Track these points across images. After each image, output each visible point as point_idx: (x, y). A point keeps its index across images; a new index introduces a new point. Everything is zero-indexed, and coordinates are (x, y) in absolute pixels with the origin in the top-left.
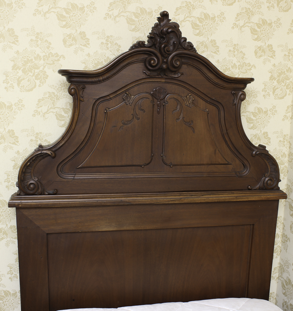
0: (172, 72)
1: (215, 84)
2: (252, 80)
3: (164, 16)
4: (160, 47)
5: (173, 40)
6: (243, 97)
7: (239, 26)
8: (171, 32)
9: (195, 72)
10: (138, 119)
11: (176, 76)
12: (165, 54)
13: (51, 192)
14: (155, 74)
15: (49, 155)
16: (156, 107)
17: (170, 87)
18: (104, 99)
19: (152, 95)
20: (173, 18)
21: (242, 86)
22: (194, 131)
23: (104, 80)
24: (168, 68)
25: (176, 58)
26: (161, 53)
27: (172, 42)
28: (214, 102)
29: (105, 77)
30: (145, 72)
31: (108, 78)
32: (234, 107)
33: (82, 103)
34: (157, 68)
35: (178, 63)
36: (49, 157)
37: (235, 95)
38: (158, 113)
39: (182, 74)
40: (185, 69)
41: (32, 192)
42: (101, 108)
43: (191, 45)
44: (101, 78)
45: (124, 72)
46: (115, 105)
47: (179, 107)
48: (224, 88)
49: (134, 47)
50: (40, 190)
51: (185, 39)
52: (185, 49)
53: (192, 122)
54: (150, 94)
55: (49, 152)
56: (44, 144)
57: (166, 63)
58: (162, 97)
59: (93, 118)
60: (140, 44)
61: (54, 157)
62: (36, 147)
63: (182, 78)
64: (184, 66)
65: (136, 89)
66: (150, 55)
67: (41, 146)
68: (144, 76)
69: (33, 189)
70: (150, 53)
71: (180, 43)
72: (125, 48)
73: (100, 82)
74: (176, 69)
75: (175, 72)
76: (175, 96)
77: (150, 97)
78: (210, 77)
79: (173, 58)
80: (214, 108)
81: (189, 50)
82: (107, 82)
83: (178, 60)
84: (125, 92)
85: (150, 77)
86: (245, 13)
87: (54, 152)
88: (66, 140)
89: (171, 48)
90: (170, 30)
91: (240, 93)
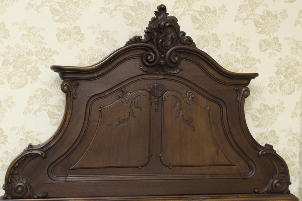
0: (170, 67)
1: (217, 80)
2: (256, 75)
3: (162, 9)
4: (158, 42)
5: (171, 35)
6: (247, 94)
7: (241, 19)
8: (169, 26)
9: (195, 67)
10: (135, 117)
11: (175, 72)
12: (163, 49)
13: (40, 195)
14: (152, 70)
15: (39, 155)
16: (153, 104)
17: (168, 84)
18: (99, 96)
19: (150, 92)
20: (170, 11)
21: (245, 82)
22: (194, 130)
23: (98, 77)
24: (166, 64)
25: (174, 54)
26: (158, 49)
27: (170, 36)
28: (215, 99)
29: (100, 73)
30: (142, 68)
31: (103, 75)
32: (237, 104)
33: (75, 101)
34: (154, 63)
35: (177, 59)
36: (39, 158)
37: (238, 91)
38: (156, 110)
39: (181, 70)
40: (184, 64)
41: (19, 195)
42: (96, 105)
43: (190, 40)
44: (95, 75)
45: (120, 68)
46: (110, 103)
47: (178, 104)
48: (226, 84)
49: (130, 42)
50: (28, 193)
51: (184, 34)
52: (184, 44)
53: (192, 120)
54: (147, 91)
55: (39, 152)
56: (35, 143)
57: (164, 58)
58: (160, 94)
59: (87, 116)
60: (137, 39)
61: (45, 158)
62: (25, 146)
63: (181, 74)
64: (183, 62)
65: (132, 85)
66: (147, 50)
67: (30, 146)
68: (141, 72)
69: (21, 192)
70: (147, 49)
71: (178, 38)
72: (121, 43)
73: (94, 78)
74: (175, 65)
75: (173, 68)
76: (174, 93)
77: (147, 94)
78: (211, 73)
79: (171, 53)
80: (216, 105)
81: (188, 45)
82: (102, 79)
83: (176, 55)
84: (121, 88)
85: (147, 73)
86: (248, 5)
87: (45, 152)
88: (57, 139)
89: (169, 43)
90: (168, 24)
91: (244, 89)
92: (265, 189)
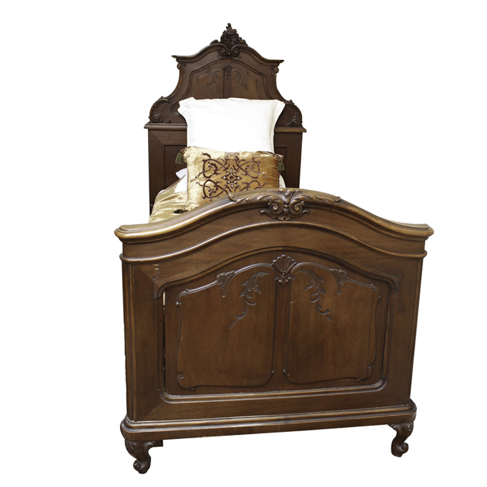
0: (234, 56)
1: (261, 63)
2: (283, 61)
3: (229, 25)
4: (226, 43)
5: (234, 39)
6: (277, 71)
8: (232, 35)
9: (250, 57)
10: (215, 82)
11: (237, 59)
12: (230, 47)
13: (167, 121)
14: (224, 57)
15: (166, 101)
16: (226, 76)
17: (233, 65)
18: (197, 71)
19: (224, 70)
20: (233, 27)
21: (276, 64)
22: (248, 90)
23: (196, 61)
24: (231, 54)
25: (235, 49)
26: (227, 46)
27: (233, 40)
28: (260, 74)
29: (197, 59)
30: (218, 56)
31: (198, 60)
32: (272, 76)
33: (184, 74)
34: (225, 54)
35: (237, 52)
36: (166, 103)
37: (272, 69)
38: (227, 79)
39: (240, 58)
40: (242, 54)
41: (157, 121)
42: (195, 75)
43: (244, 41)
44: (194, 60)
45: (207, 57)
46: (202, 75)
47: (239, 76)
48: (266, 66)
49: (213, 43)
50: (161, 121)
51: (241, 38)
52: (241, 44)
53: (247, 85)
54: (222, 69)
55: (166, 100)
56: (164, 96)
57: (230, 51)
58: (229, 70)
59: (190, 82)
60: (216, 41)
61: (169, 103)
62: (160, 97)
63: (240, 60)
64: (242, 53)
65: (214, 66)
66: (221, 47)
67: (162, 97)
68: (219, 59)
69: (157, 120)
70: (221, 46)
71: (238, 40)
72: (208, 44)
73: (194, 62)
74: (237, 55)
75: (236, 57)
76: (237, 70)
77: (222, 70)
79: (234, 49)
80: (261, 77)
81: (243, 44)
82: (198, 62)
83: (237, 50)
84: (208, 67)
85: (221, 59)
87: (169, 99)
88: (175, 93)
89: (233, 43)
90: (232, 33)
91: (276, 68)
92: (288, 124)
